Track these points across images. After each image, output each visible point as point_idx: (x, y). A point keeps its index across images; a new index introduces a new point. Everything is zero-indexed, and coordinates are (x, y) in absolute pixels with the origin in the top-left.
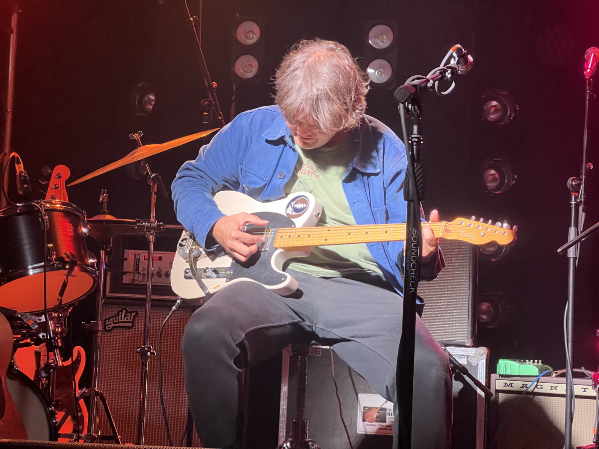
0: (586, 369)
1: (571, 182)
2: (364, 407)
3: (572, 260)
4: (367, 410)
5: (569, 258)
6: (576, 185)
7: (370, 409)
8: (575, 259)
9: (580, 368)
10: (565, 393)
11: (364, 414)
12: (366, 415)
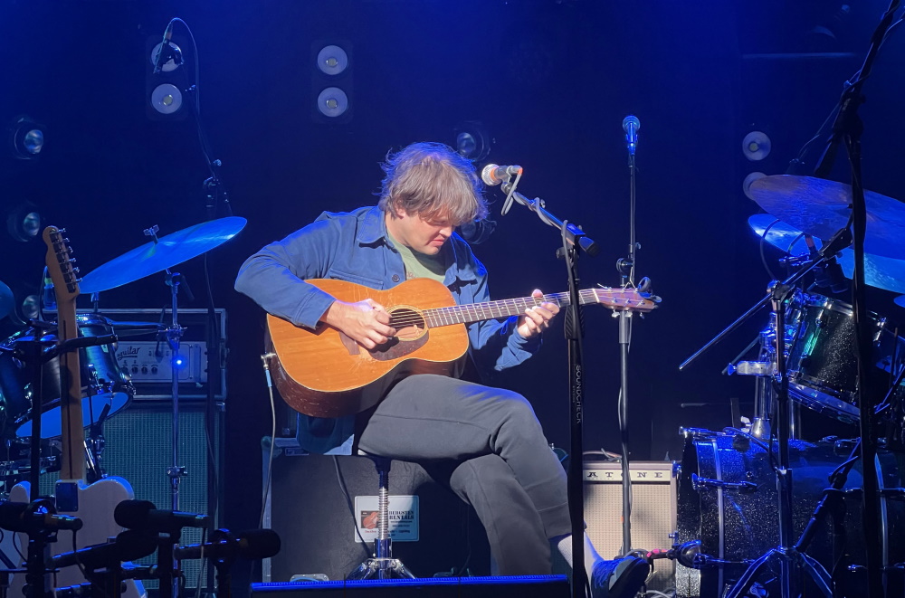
0: (606, 450)
1: (620, 264)
2: (362, 512)
3: (624, 346)
4: (366, 514)
5: (621, 345)
6: (625, 266)
7: (369, 513)
8: (627, 345)
9: (600, 450)
10: (621, 479)
11: (363, 519)
12: (365, 520)
